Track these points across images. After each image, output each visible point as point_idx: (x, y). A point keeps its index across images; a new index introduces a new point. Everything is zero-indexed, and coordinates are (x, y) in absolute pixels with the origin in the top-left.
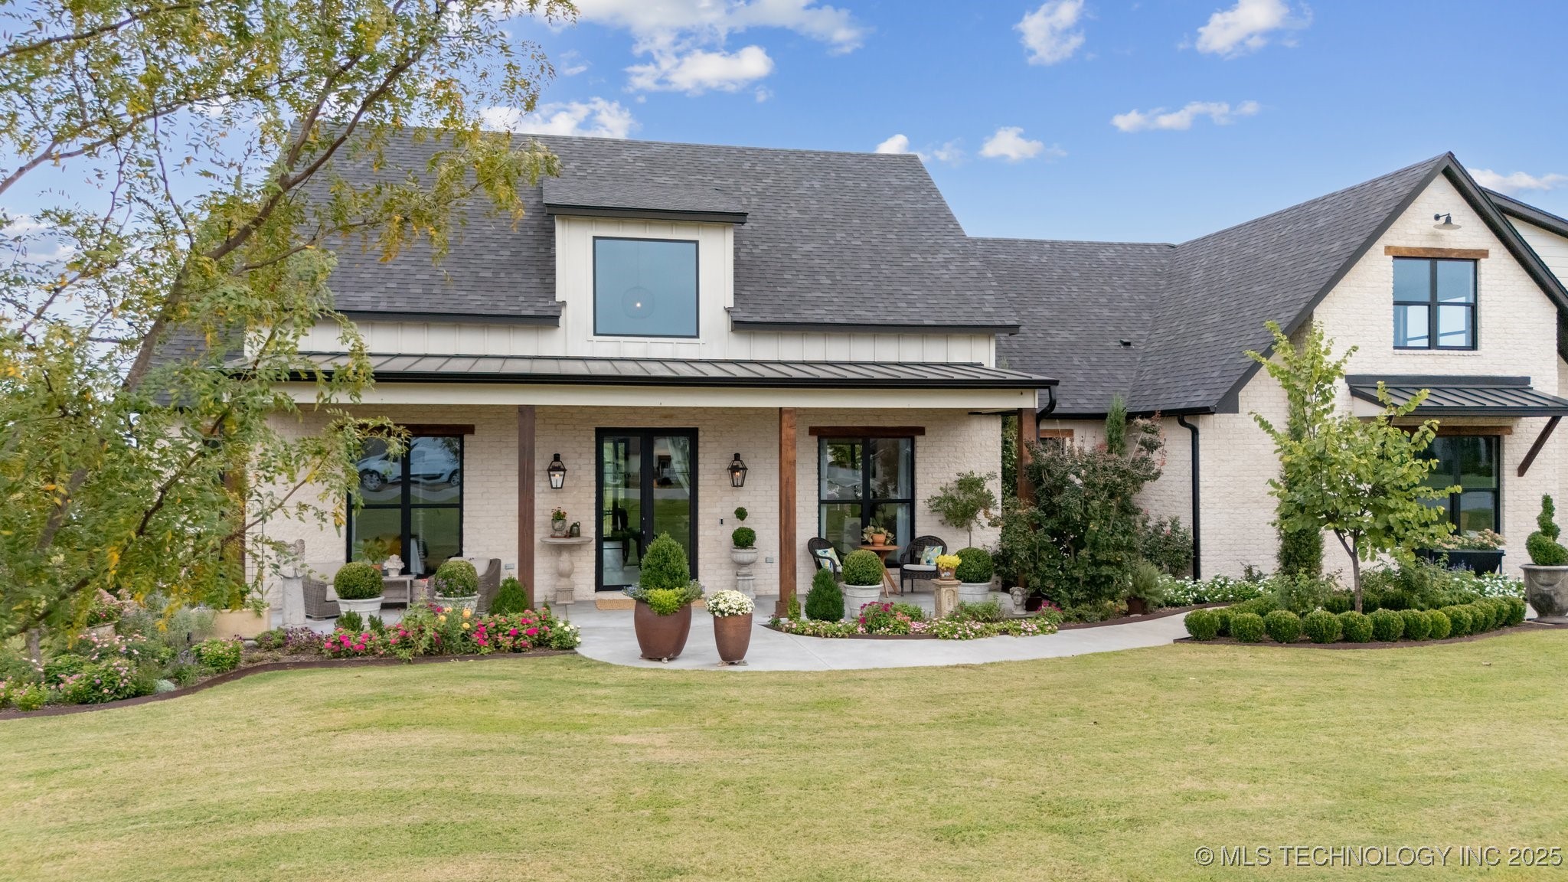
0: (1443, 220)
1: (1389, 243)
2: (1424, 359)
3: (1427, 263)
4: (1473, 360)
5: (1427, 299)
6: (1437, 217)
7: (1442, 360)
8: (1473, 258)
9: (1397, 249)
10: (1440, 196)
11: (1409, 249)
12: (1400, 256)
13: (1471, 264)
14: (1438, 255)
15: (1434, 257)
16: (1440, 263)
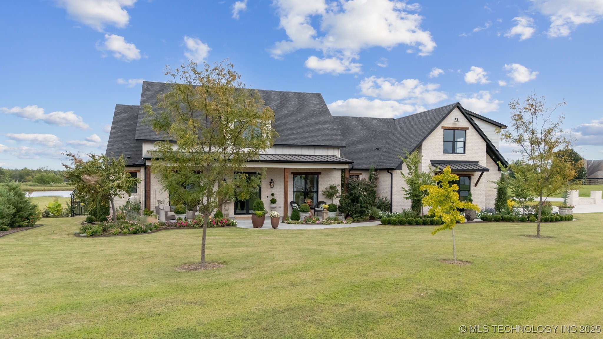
0: (457, 119)
1: (443, 126)
2: (452, 156)
3: (453, 131)
4: (464, 157)
5: (452, 140)
6: (455, 119)
7: (456, 156)
8: (465, 129)
9: (445, 127)
10: (456, 113)
11: (448, 127)
12: (445, 129)
13: (464, 131)
14: (455, 129)
15: (454, 129)
16: (456, 131)
